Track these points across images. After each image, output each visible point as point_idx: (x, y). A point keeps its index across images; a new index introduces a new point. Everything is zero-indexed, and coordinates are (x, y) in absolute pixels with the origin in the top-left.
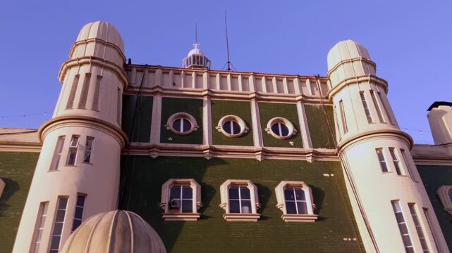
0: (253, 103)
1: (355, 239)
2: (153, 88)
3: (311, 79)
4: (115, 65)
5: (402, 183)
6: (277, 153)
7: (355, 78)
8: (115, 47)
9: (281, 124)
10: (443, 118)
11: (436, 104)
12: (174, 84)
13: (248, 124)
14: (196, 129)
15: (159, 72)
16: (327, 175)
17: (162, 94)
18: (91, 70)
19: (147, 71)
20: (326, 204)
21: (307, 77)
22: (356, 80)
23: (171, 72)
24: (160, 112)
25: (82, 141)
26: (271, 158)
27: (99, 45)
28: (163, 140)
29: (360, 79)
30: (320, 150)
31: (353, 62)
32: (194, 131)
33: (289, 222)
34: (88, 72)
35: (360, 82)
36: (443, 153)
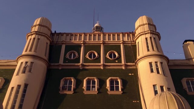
0: (102, 45)
1: (138, 101)
2: (62, 42)
3: (127, 34)
4: (45, 34)
5: (159, 77)
6: (109, 66)
7: (144, 32)
8: (46, 27)
9: (113, 54)
10: (189, 47)
11: (186, 41)
12: (71, 40)
13: (99, 54)
14: (77, 57)
15: (65, 35)
16: (130, 74)
17: (65, 44)
18: (35, 37)
19: (60, 35)
20: (128, 87)
21: (126, 33)
22: (144, 33)
23: (70, 35)
24: (64, 51)
25: (29, 64)
26: (107, 68)
27: (40, 26)
28: (64, 62)
29: (146, 33)
30: (129, 64)
31: (144, 25)
32: (77, 58)
33: (110, 94)
34: (34, 37)
35: (146, 34)
36: (187, 63)
